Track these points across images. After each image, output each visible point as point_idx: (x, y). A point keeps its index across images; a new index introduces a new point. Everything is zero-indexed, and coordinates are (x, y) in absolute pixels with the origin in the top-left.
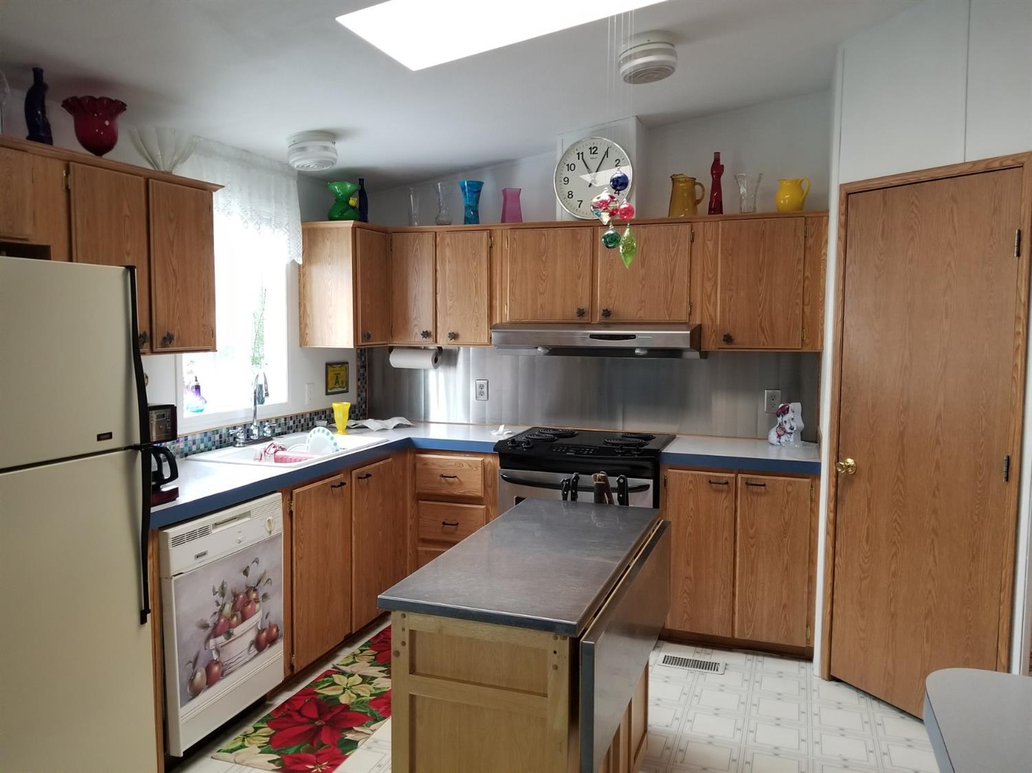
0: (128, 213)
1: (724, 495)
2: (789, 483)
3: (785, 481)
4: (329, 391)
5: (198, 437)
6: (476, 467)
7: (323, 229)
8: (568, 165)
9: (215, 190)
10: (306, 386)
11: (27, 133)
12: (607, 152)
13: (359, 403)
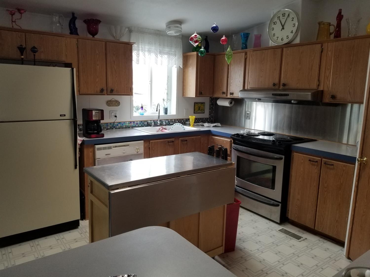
0: (98, 53)
1: (316, 167)
2: (344, 166)
3: (342, 164)
4: (195, 112)
5: (138, 122)
6: (228, 143)
7: (189, 55)
8: (274, 22)
9: (133, 44)
10: (185, 110)
11: (69, 32)
12: (289, 15)
13: (210, 117)
